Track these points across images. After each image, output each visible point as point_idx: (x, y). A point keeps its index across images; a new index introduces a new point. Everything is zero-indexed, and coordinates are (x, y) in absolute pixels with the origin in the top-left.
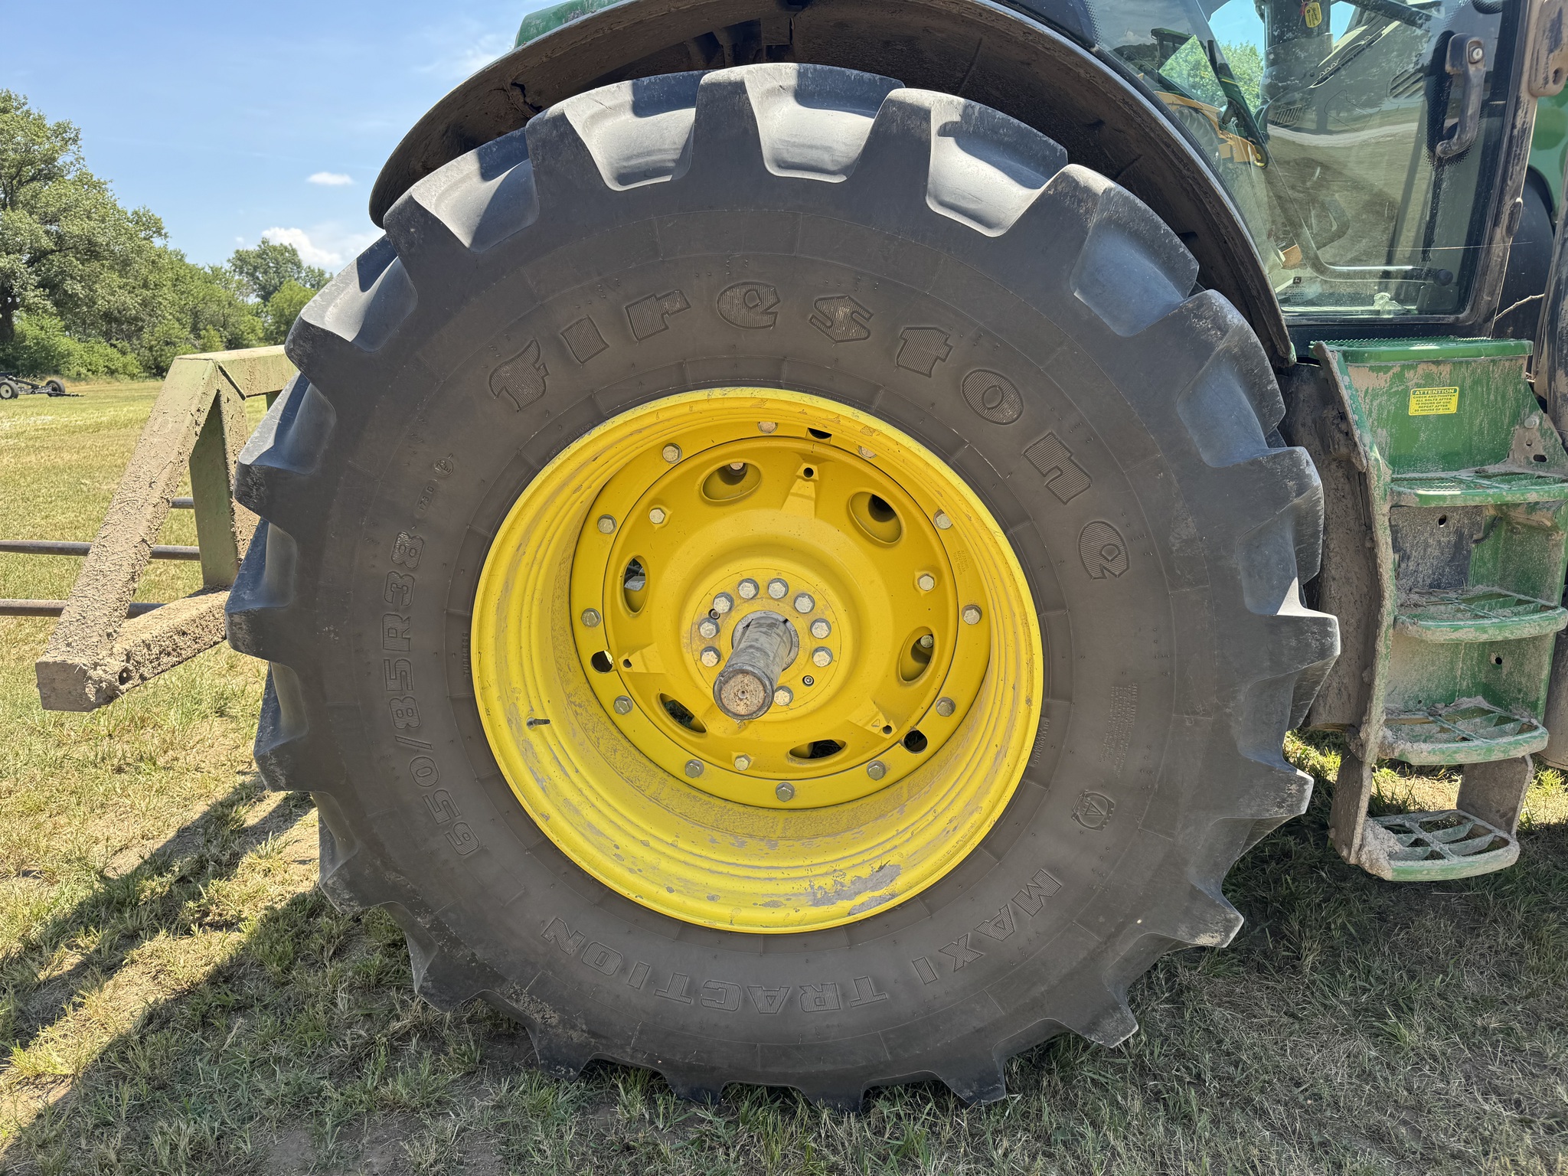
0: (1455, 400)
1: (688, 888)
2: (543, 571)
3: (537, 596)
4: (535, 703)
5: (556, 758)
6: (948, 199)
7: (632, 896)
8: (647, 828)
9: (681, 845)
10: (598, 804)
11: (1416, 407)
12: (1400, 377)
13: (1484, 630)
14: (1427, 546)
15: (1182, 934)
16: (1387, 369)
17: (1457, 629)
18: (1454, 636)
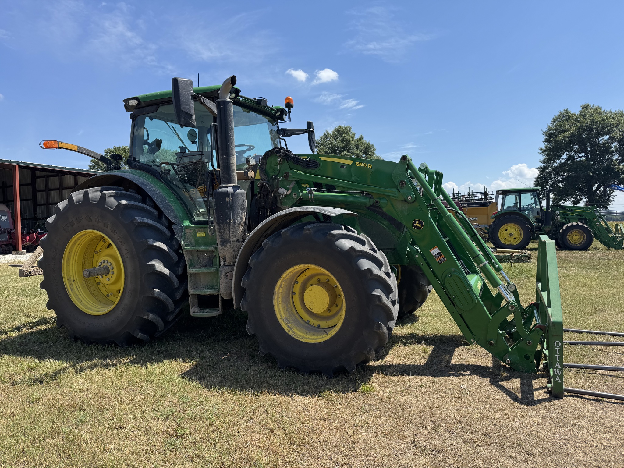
0: (205, 234)
1: (89, 309)
2: (77, 257)
3: (76, 261)
4: (75, 278)
5: (77, 287)
6: (108, 205)
7: (80, 309)
8: (89, 300)
9: (93, 303)
10: (82, 295)
11: (198, 235)
12: (194, 230)
13: (197, 271)
14: (204, 259)
15: (142, 316)
16: (192, 229)
17: (192, 270)
18: (192, 271)
